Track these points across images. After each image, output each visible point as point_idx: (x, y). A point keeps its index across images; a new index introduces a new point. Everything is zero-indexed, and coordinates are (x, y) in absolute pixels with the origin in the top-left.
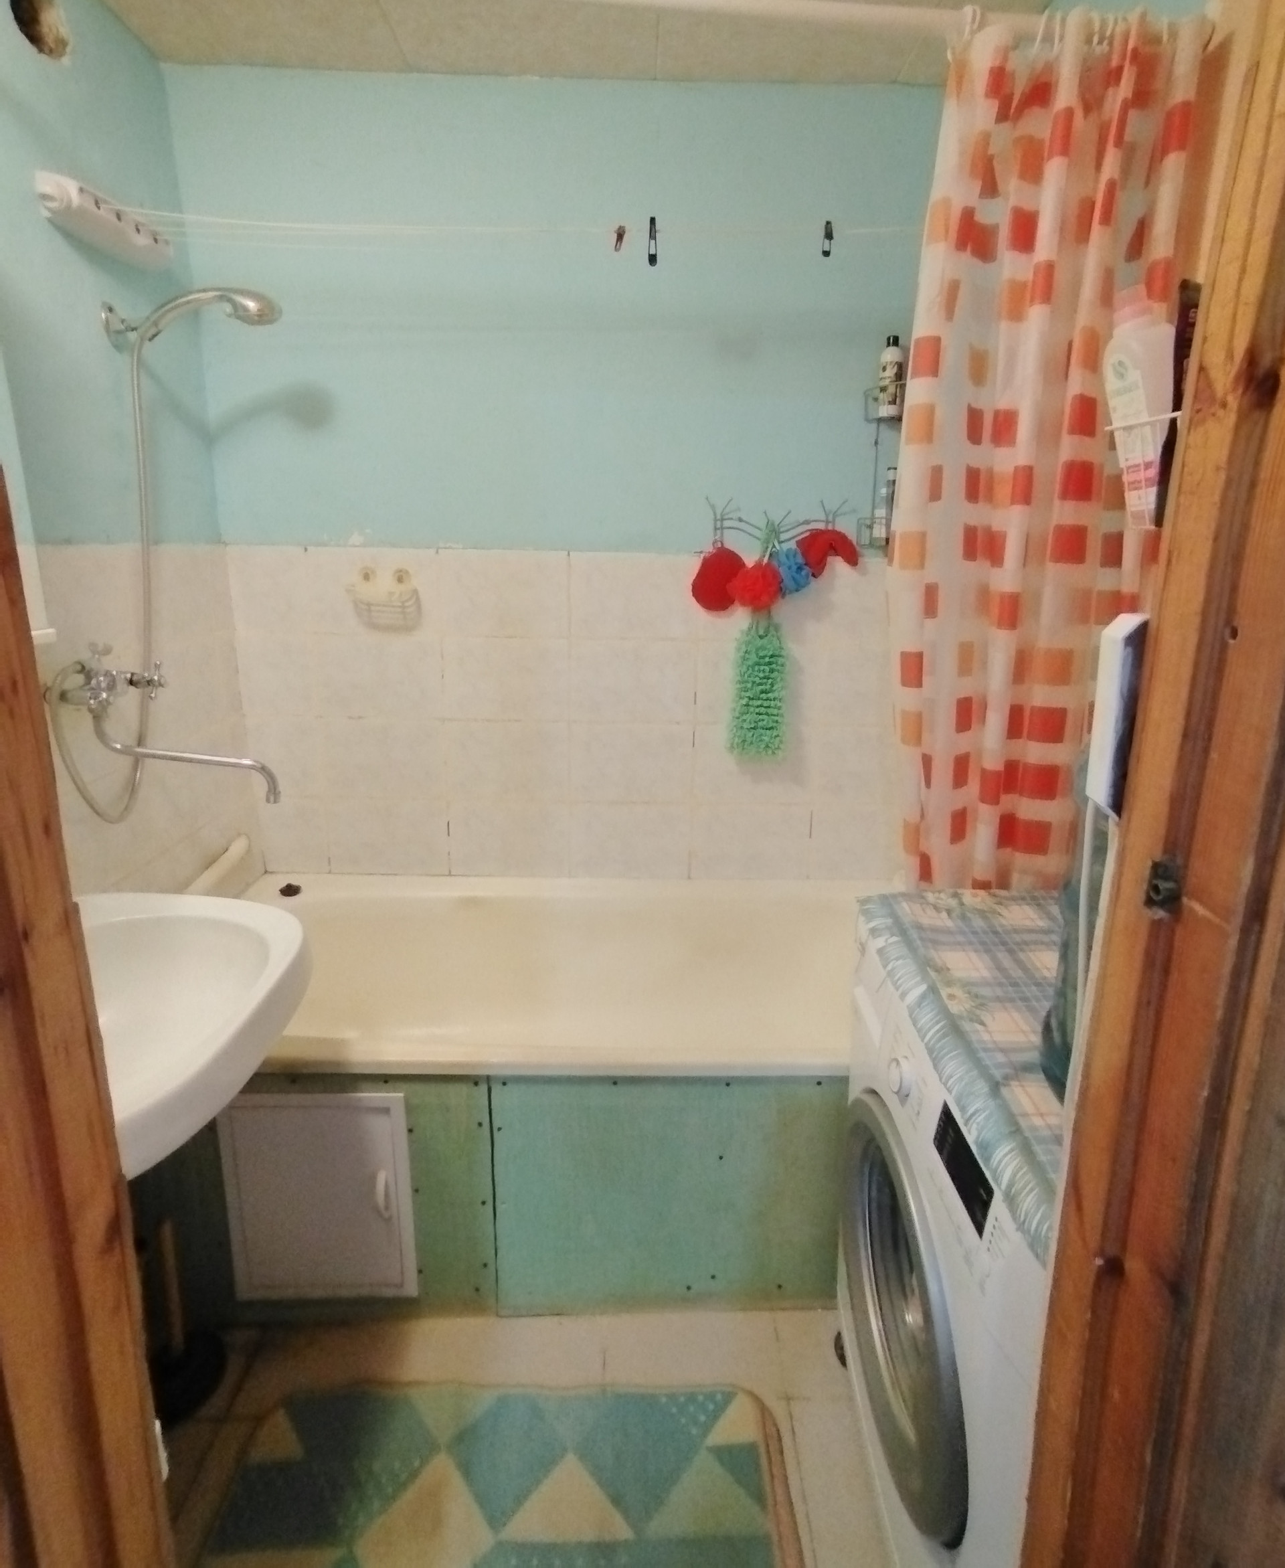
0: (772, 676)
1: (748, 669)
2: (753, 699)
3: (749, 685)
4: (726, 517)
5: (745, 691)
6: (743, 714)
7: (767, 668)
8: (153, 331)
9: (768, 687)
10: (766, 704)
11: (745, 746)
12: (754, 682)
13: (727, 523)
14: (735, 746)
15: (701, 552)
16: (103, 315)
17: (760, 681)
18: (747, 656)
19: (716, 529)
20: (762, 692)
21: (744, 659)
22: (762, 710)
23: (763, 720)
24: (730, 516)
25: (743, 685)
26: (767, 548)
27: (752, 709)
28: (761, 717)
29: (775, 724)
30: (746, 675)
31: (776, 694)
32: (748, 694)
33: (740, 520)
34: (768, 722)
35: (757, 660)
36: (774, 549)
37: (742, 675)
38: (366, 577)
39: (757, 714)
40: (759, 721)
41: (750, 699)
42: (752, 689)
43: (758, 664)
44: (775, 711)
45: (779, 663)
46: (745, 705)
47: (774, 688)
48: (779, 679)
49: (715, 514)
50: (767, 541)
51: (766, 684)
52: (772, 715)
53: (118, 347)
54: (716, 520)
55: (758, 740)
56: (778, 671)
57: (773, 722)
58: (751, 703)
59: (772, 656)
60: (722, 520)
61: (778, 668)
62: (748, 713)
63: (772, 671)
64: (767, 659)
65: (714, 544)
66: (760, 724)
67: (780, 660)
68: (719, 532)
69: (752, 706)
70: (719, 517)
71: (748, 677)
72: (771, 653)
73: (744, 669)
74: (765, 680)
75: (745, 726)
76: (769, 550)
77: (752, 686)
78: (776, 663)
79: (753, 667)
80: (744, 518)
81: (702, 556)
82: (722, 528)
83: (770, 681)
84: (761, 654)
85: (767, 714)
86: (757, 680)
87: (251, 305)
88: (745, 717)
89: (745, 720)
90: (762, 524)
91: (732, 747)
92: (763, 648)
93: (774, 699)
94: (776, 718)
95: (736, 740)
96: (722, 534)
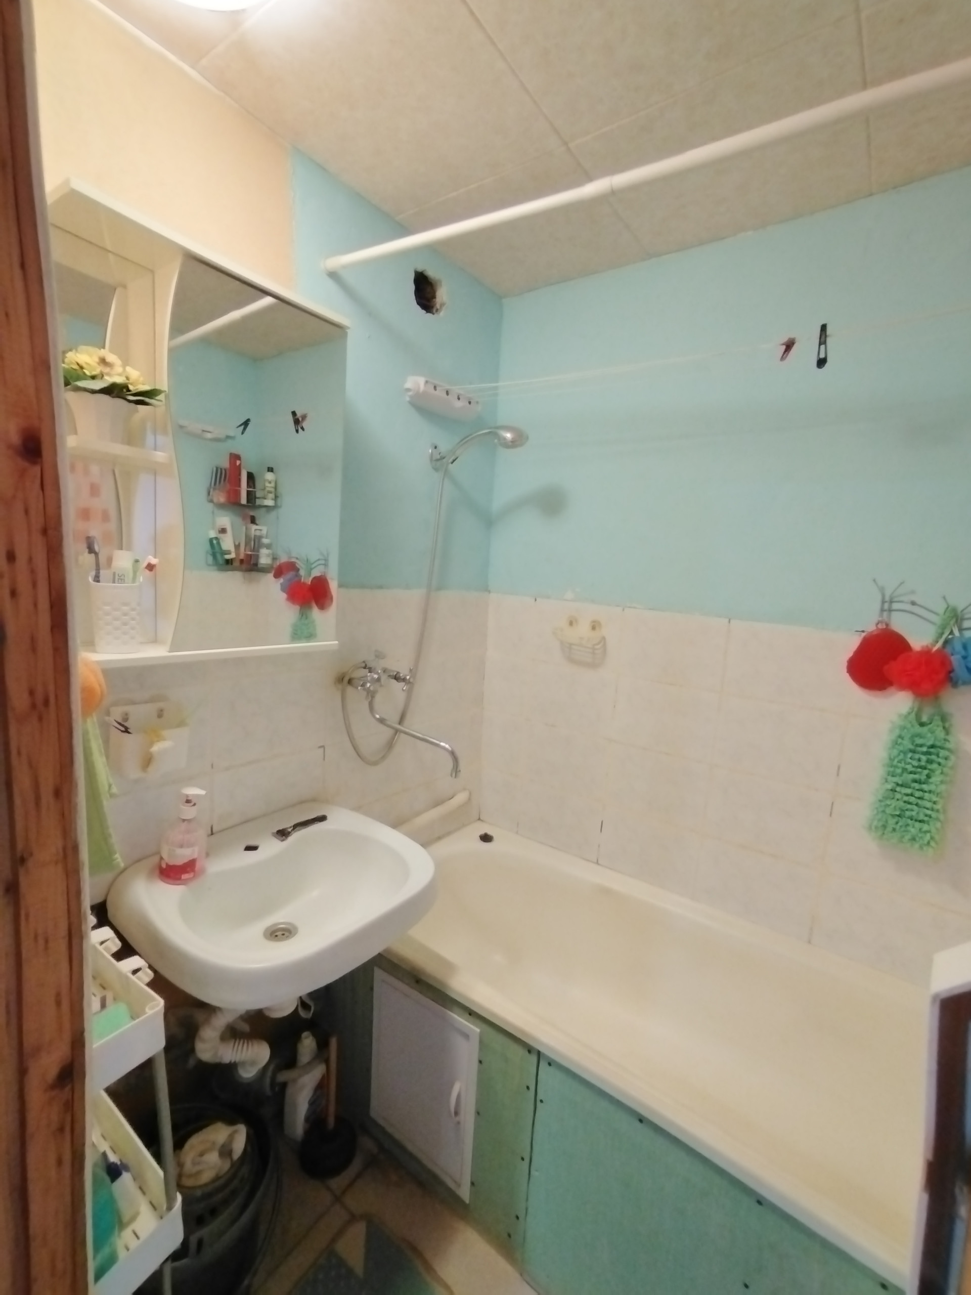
0: (929, 767)
1: (899, 755)
2: (902, 786)
3: (899, 771)
4: (896, 599)
5: (893, 776)
6: (886, 798)
7: (924, 758)
8: (453, 458)
9: (923, 778)
10: (918, 794)
11: (886, 832)
12: (904, 770)
13: (895, 606)
14: (873, 828)
15: (863, 631)
16: (430, 451)
17: (913, 769)
18: (900, 741)
19: (882, 610)
20: (915, 781)
21: (895, 743)
22: (912, 799)
23: (912, 810)
24: (901, 599)
25: (892, 769)
26: (942, 634)
27: (898, 796)
28: (909, 806)
29: (926, 819)
30: (896, 760)
31: (932, 787)
32: (896, 779)
33: (913, 603)
34: (918, 813)
35: (912, 747)
36: (950, 637)
37: (891, 760)
38: (571, 623)
39: (905, 802)
40: (907, 810)
41: (898, 785)
42: (901, 775)
43: (913, 752)
44: (929, 805)
45: (941, 755)
46: (891, 790)
47: (931, 780)
48: (938, 772)
49: (883, 596)
50: (943, 627)
51: (920, 773)
52: (925, 808)
53: (436, 469)
54: (883, 602)
55: (903, 829)
56: (939, 764)
57: (926, 816)
58: (898, 789)
59: (932, 746)
60: (891, 602)
61: (940, 760)
62: (893, 798)
63: (930, 762)
64: (925, 749)
65: (877, 624)
66: (908, 813)
67: (943, 753)
68: (885, 614)
69: (900, 793)
70: (887, 598)
71: (898, 762)
72: (930, 743)
73: (895, 752)
74: (919, 770)
75: (888, 811)
76: (944, 637)
77: (903, 772)
78: (938, 756)
79: (905, 753)
80: (918, 602)
81: (863, 635)
82: (890, 610)
83: (926, 772)
84: (919, 741)
85: (917, 805)
86: (909, 768)
87: (508, 436)
88: (888, 802)
89: (888, 806)
90: (941, 609)
91: (870, 828)
92: (920, 736)
93: (930, 792)
94: (929, 812)
95: (875, 823)
96: (889, 617)
